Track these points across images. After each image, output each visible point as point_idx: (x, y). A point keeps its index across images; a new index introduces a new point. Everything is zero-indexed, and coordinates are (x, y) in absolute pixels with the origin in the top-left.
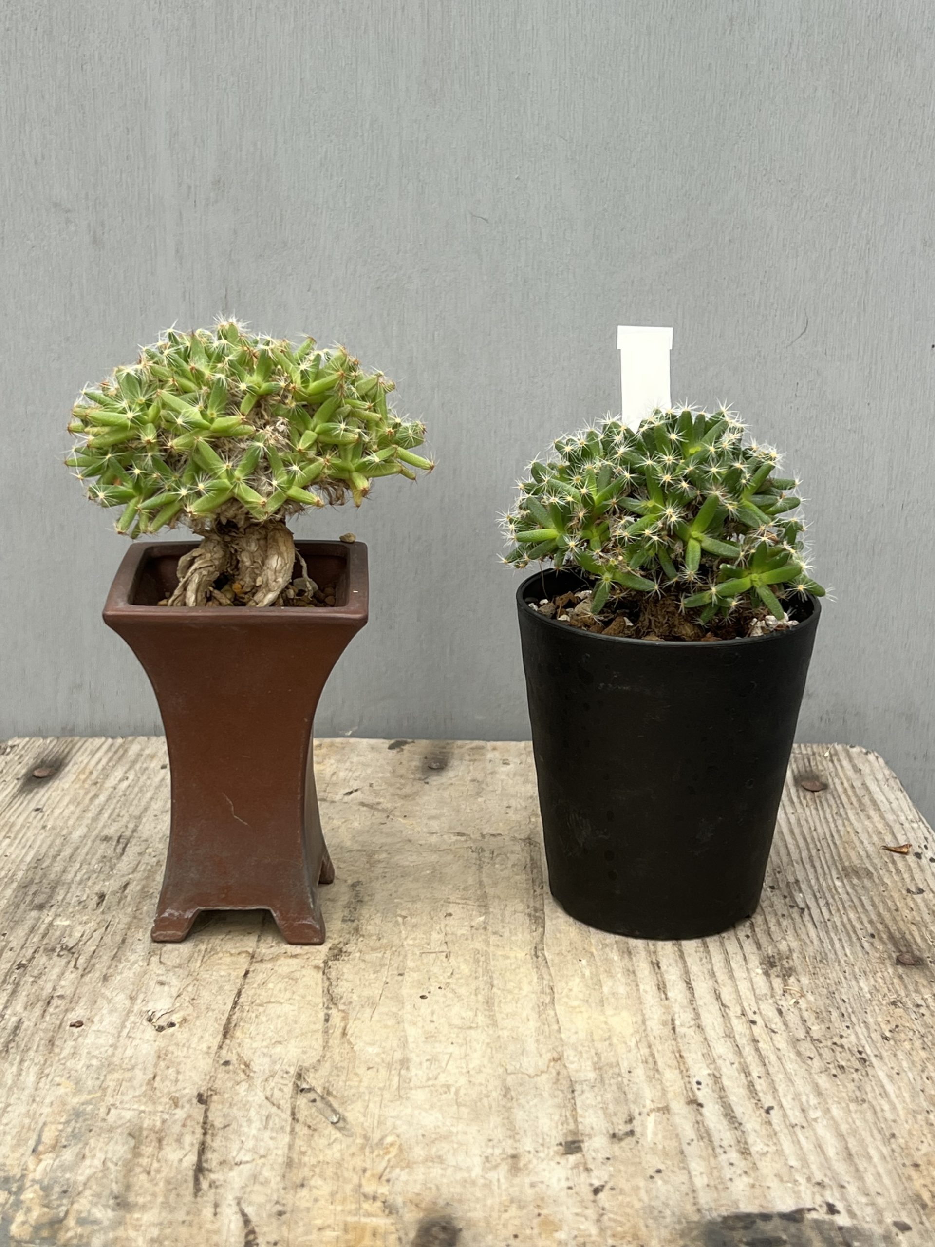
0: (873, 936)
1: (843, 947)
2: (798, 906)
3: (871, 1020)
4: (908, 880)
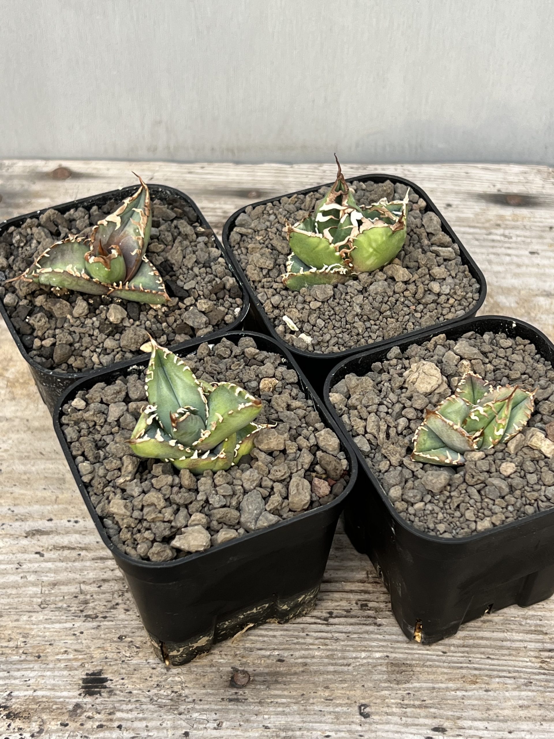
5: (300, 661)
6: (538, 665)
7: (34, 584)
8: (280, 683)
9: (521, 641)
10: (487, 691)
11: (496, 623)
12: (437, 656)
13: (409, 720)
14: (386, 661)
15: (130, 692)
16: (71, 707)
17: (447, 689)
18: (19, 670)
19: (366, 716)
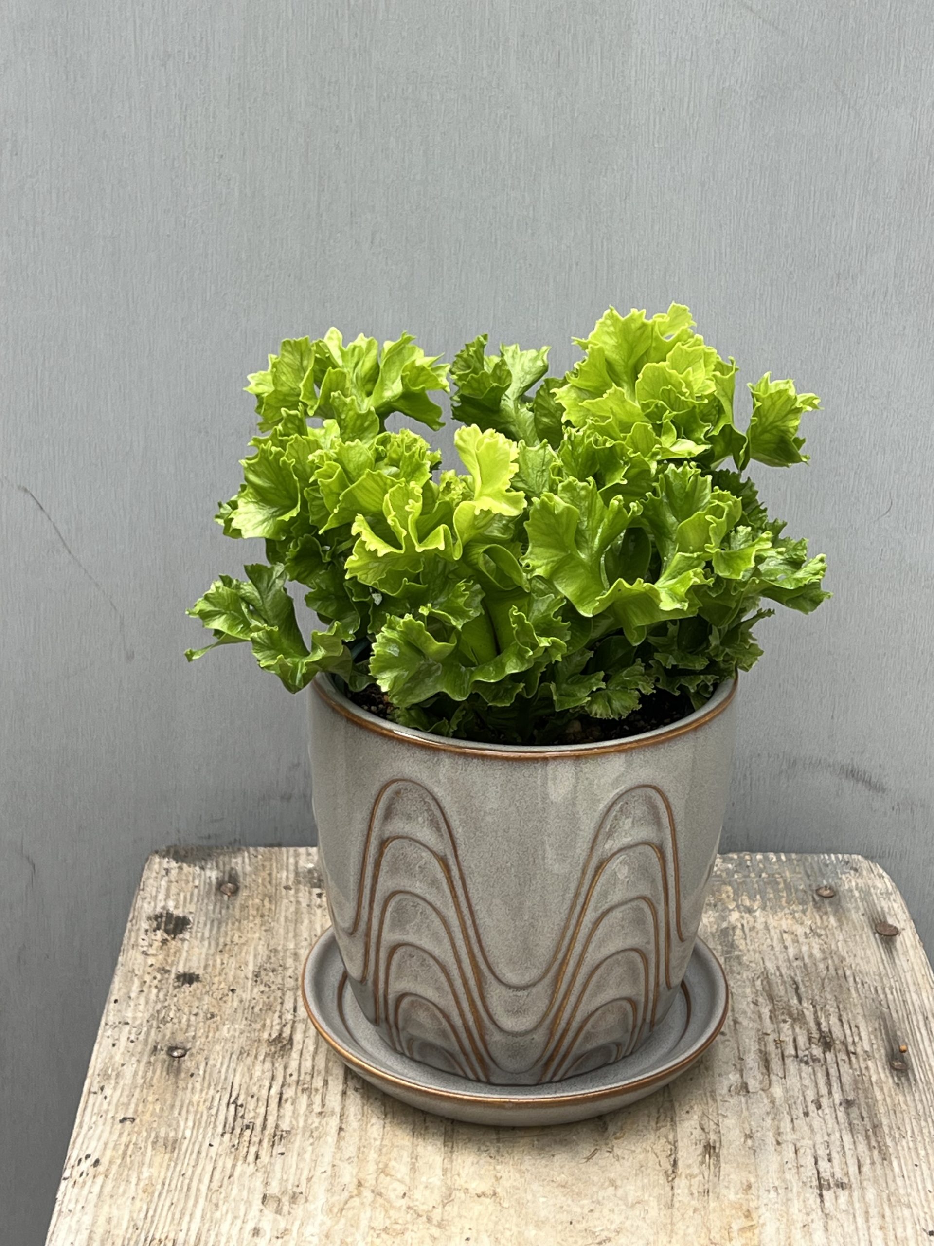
0: (192, 1075)
1: (222, 1064)
2: (237, 1106)
3: (236, 1004)
4: (126, 1133)
5: (190, 1086)
6: (157, 1237)
7: (296, 945)
8: (168, 1073)
9: (189, 1229)
10: (133, 1198)
11: (212, 1213)
12: (180, 1171)
13: (111, 1145)
14: (180, 1137)
15: (175, 996)
16: (168, 968)
17: (140, 1173)
18: (210, 944)
19: (123, 1120)
